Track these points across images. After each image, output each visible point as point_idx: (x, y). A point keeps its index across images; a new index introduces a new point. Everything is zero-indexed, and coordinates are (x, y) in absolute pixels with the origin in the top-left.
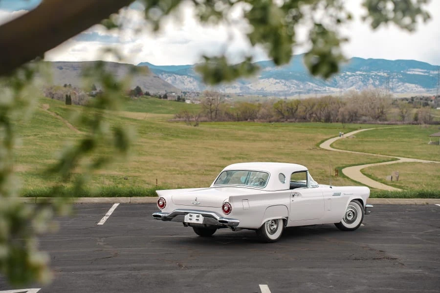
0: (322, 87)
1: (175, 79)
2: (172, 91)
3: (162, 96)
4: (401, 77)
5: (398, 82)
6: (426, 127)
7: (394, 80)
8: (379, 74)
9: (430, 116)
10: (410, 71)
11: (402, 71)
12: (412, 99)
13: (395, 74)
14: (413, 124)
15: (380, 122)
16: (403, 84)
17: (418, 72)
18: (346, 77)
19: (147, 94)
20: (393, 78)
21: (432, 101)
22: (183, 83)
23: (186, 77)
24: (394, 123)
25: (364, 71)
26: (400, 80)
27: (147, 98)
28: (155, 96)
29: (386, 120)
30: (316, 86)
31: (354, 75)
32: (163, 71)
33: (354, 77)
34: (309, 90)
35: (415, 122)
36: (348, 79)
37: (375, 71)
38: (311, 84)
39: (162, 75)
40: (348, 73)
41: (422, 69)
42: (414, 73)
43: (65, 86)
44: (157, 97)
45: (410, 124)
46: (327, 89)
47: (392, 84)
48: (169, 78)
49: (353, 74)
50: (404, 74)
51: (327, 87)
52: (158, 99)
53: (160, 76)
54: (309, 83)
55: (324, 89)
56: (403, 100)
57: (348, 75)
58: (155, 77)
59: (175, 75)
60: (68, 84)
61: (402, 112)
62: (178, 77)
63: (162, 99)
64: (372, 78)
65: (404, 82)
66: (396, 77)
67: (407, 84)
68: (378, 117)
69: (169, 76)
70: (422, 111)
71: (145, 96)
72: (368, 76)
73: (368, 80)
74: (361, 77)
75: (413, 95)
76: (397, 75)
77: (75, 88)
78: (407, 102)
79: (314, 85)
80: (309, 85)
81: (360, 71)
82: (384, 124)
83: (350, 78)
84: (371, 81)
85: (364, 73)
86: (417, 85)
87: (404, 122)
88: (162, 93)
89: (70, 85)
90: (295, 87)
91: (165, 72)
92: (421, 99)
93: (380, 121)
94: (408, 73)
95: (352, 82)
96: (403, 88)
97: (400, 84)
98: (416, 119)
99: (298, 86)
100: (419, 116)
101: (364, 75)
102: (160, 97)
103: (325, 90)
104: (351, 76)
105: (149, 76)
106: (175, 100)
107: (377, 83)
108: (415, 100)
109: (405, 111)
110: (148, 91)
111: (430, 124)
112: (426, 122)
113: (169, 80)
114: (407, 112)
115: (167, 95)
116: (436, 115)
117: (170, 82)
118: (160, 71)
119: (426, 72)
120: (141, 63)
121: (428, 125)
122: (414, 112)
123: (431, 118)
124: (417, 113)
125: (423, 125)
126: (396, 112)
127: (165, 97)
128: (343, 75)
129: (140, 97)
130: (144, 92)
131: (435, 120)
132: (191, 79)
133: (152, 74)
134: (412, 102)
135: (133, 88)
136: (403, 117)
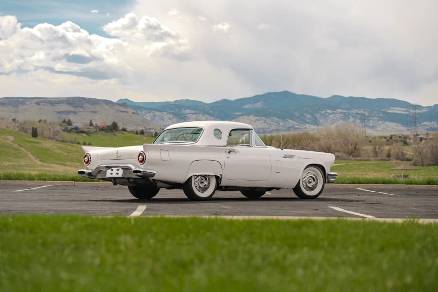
0: (302, 125)
1: (155, 116)
2: (151, 128)
3: (139, 132)
4: (382, 115)
5: (379, 121)
6: (396, 163)
7: (375, 118)
8: (360, 112)
9: (402, 153)
10: (391, 110)
11: (382, 110)
12: (391, 137)
13: (376, 112)
14: (385, 160)
15: (353, 159)
16: (384, 123)
17: (398, 110)
18: (327, 115)
19: (124, 130)
20: (373, 117)
21: (410, 139)
22: (162, 119)
23: (165, 113)
24: (367, 158)
25: (344, 109)
26: (381, 119)
27: (123, 134)
28: (132, 132)
29: (358, 156)
30: (297, 124)
31: (335, 113)
32: (142, 107)
33: (334, 115)
34: (290, 128)
35: (388, 158)
36: (328, 117)
37: (356, 109)
38: (292, 121)
39: (141, 111)
40: (328, 111)
41: (402, 108)
42: (394, 111)
43: (40, 121)
44: (133, 133)
45: (382, 160)
46: (308, 127)
47: (373, 123)
48: (148, 115)
49: (334, 111)
50: (385, 113)
51: (307, 125)
52: (134, 135)
53: (139, 112)
54: (290, 121)
55: (305, 126)
56: (381, 138)
57: (329, 113)
58: (134, 113)
59: (154, 111)
60: (43, 120)
61: (375, 148)
62: (159, 113)
63: (139, 135)
64: (353, 116)
65: (385, 120)
66: (377, 115)
67: (387, 123)
68: (351, 153)
69: (148, 112)
70: (395, 148)
71: (122, 132)
72: (349, 114)
73: (349, 118)
74: (341, 115)
75: (393, 133)
76: (377, 114)
77: (50, 123)
78: (386, 140)
79: (295, 123)
80: (290, 122)
81: (341, 109)
82: (357, 160)
83: (331, 116)
84: (352, 119)
85: (345, 111)
86: (397, 124)
87: (377, 158)
88: (140, 128)
89: (45, 121)
90: (276, 124)
91: (145, 109)
92: (400, 137)
93: (353, 157)
94: (389, 111)
95: (333, 120)
96: (384, 126)
97: (380, 122)
98: (389, 156)
99: (278, 123)
100: (392, 153)
101: (345, 113)
102: (137, 133)
103: (306, 128)
104: (332, 114)
105: (127, 112)
106: (153, 136)
107: (358, 121)
108: (394, 138)
109: (377, 147)
110: (125, 127)
111: (402, 160)
112: (398, 159)
113: (148, 117)
114: (379, 149)
115: (144, 131)
116: (409, 152)
117: (149, 118)
118: (139, 108)
119: (406, 111)
120: (121, 100)
121: (399, 161)
122: (387, 148)
123: (403, 154)
124: (389, 150)
125: (394, 161)
126: (369, 148)
127: (142, 133)
128: (323, 112)
129: (116, 133)
130: (121, 128)
131: (407, 156)
132: (171, 116)
133: (131, 111)
134: (390, 140)
135: (110, 124)
136: (376, 153)
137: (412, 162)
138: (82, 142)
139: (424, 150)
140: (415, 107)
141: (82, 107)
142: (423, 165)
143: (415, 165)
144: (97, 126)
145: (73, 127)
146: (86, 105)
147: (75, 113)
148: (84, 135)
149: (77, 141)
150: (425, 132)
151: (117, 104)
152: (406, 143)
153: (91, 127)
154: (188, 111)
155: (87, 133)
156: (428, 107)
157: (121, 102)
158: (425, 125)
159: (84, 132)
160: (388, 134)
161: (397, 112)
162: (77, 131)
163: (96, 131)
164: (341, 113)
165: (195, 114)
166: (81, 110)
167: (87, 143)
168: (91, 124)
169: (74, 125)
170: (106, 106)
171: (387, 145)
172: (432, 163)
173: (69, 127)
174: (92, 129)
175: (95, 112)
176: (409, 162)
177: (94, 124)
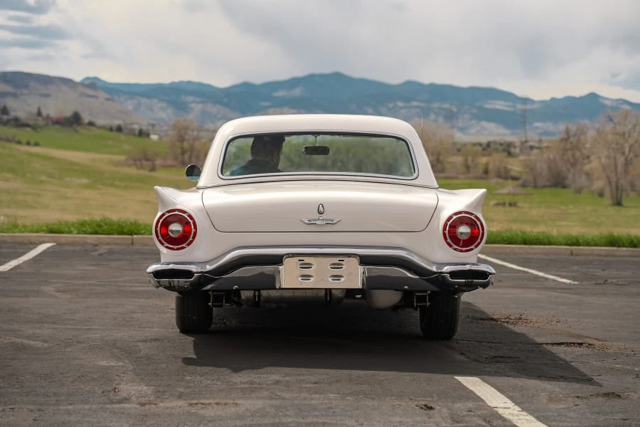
1: (140, 104)
2: (134, 122)
3: (114, 128)
4: (476, 112)
5: (471, 119)
6: (497, 182)
7: (466, 116)
8: (444, 106)
9: (506, 168)
10: (489, 104)
11: (477, 104)
12: (489, 144)
13: (468, 107)
14: (481, 178)
16: (478, 123)
17: (500, 105)
18: (396, 109)
19: (91, 124)
20: (464, 113)
21: (515, 147)
22: (151, 109)
23: (156, 101)
24: (454, 175)
25: (422, 101)
26: (474, 116)
27: (89, 130)
28: (103, 127)
29: (443, 171)
31: (408, 107)
32: (120, 91)
33: (407, 110)
35: (484, 176)
36: (398, 113)
37: (439, 102)
39: (119, 96)
40: (400, 104)
41: (504, 101)
42: (493, 106)
44: (106, 129)
45: (477, 178)
47: (463, 123)
48: (129, 102)
49: (407, 105)
50: (481, 109)
52: (107, 132)
53: (116, 97)
56: (474, 145)
57: (399, 107)
58: (108, 99)
59: (139, 98)
61: (466, 160)
62: (144, 100)
63: (114, 133)
64: (435, 113)
65: (480, 119)
66: (469, 112)
67: (484, 123)
69: (130, 99)
70: (494, 161)
71: (87, 127)
72: (429, 109)
73: (428, 115)
74: (418, 110)
75: (491, 138)
76: (470, 109)
78: (480, 148)
81: (418, 101)
83: (402, 111)
84: (432, 117)
85: (422, 105)
86: (497, 125)
87: (469, 175)
88: (116, 122)
91: (125, 93)
92: (501, 144)
94: (487, 106)
95: (405, 116)
96: (479, 128)
97: (474, 122)
98: (486, 172)
100: (491, 167)
101: (423, 107)
102: (111, 129)
104: (404, 108)
105: (96, 97)
106: (135, 135)
107: (441, 119)
108: (492, 146)
109: (470, 159)
110: (93, 120)
111: (506, 178)
112: (499, 176)
113: (130, 105)
114: (473, 161)
115: (123, 127)
116: (515, 166)
117: (130, 107)
118: (115, 91)
119: (511, 106)
120: (88, 78)
121: (501, 181)
122: (484, 160)
123: (507, 171)
124: (487, 164)
125: (495, 180)
126: (458, 160)
127: (119, 129)
128: (391, 105)
129: (78, 128)
130: (86, 121)
131: (513, 174)
132: (164, 105)
133: (103, 95)
134: (487, 148)
135: (68, 113)
136: (468, 167)
137: (520, 182)
138: (24, 140)
139: (538, 165)
140: (525, 101)
141: (26, 87)
142: (535, 187)
143: (524, 186)
144: (48, 117)
145: (9, 117)
146: (32, 84)
147: (14, 95)
148: (28, 129)
149: (16, 139)
150: (537, 138)
151: (82, 84)
152: (510, 154)
153: (40, 119)
154: (190, 98)
155: (34, 128)
156: (542, 102)
157: (87, 82)
158: (537, 128)
159: (28, 126)
160: (484, 140)
161: (498, 107)
162: (18, 123)
163: (47, 125)
164: (418, 107)
165: (202, 102)
166: (25, 91)
167: (32, 142)
168: (39, 114)
169: (13, 114)
170: (64, 88)
171: (484, 155)
172: (548, 183)
173: (5, 117)
174: (40, 121)
175: (47, 96)
176: (516, 183)
177: (44, 113)
